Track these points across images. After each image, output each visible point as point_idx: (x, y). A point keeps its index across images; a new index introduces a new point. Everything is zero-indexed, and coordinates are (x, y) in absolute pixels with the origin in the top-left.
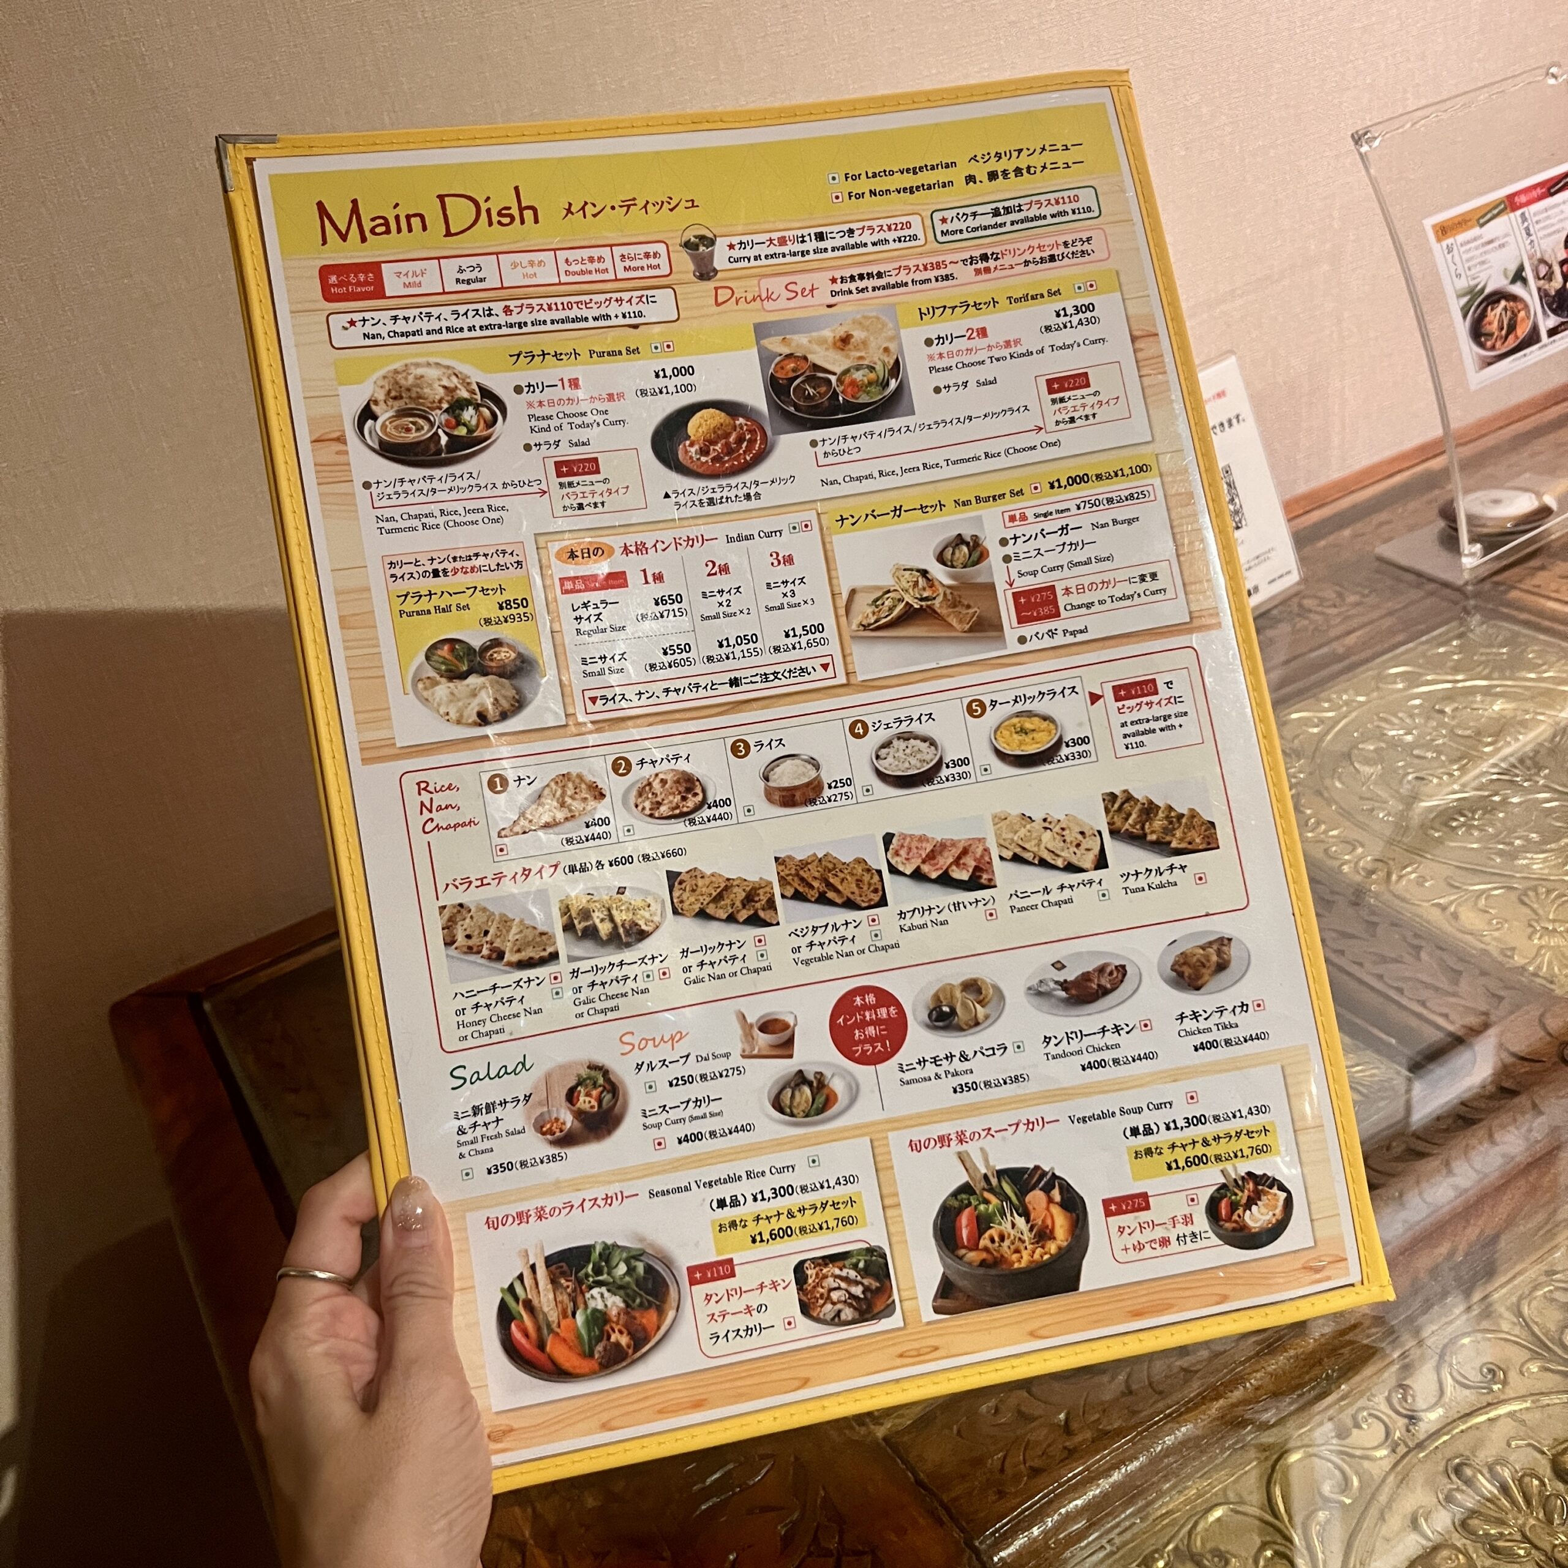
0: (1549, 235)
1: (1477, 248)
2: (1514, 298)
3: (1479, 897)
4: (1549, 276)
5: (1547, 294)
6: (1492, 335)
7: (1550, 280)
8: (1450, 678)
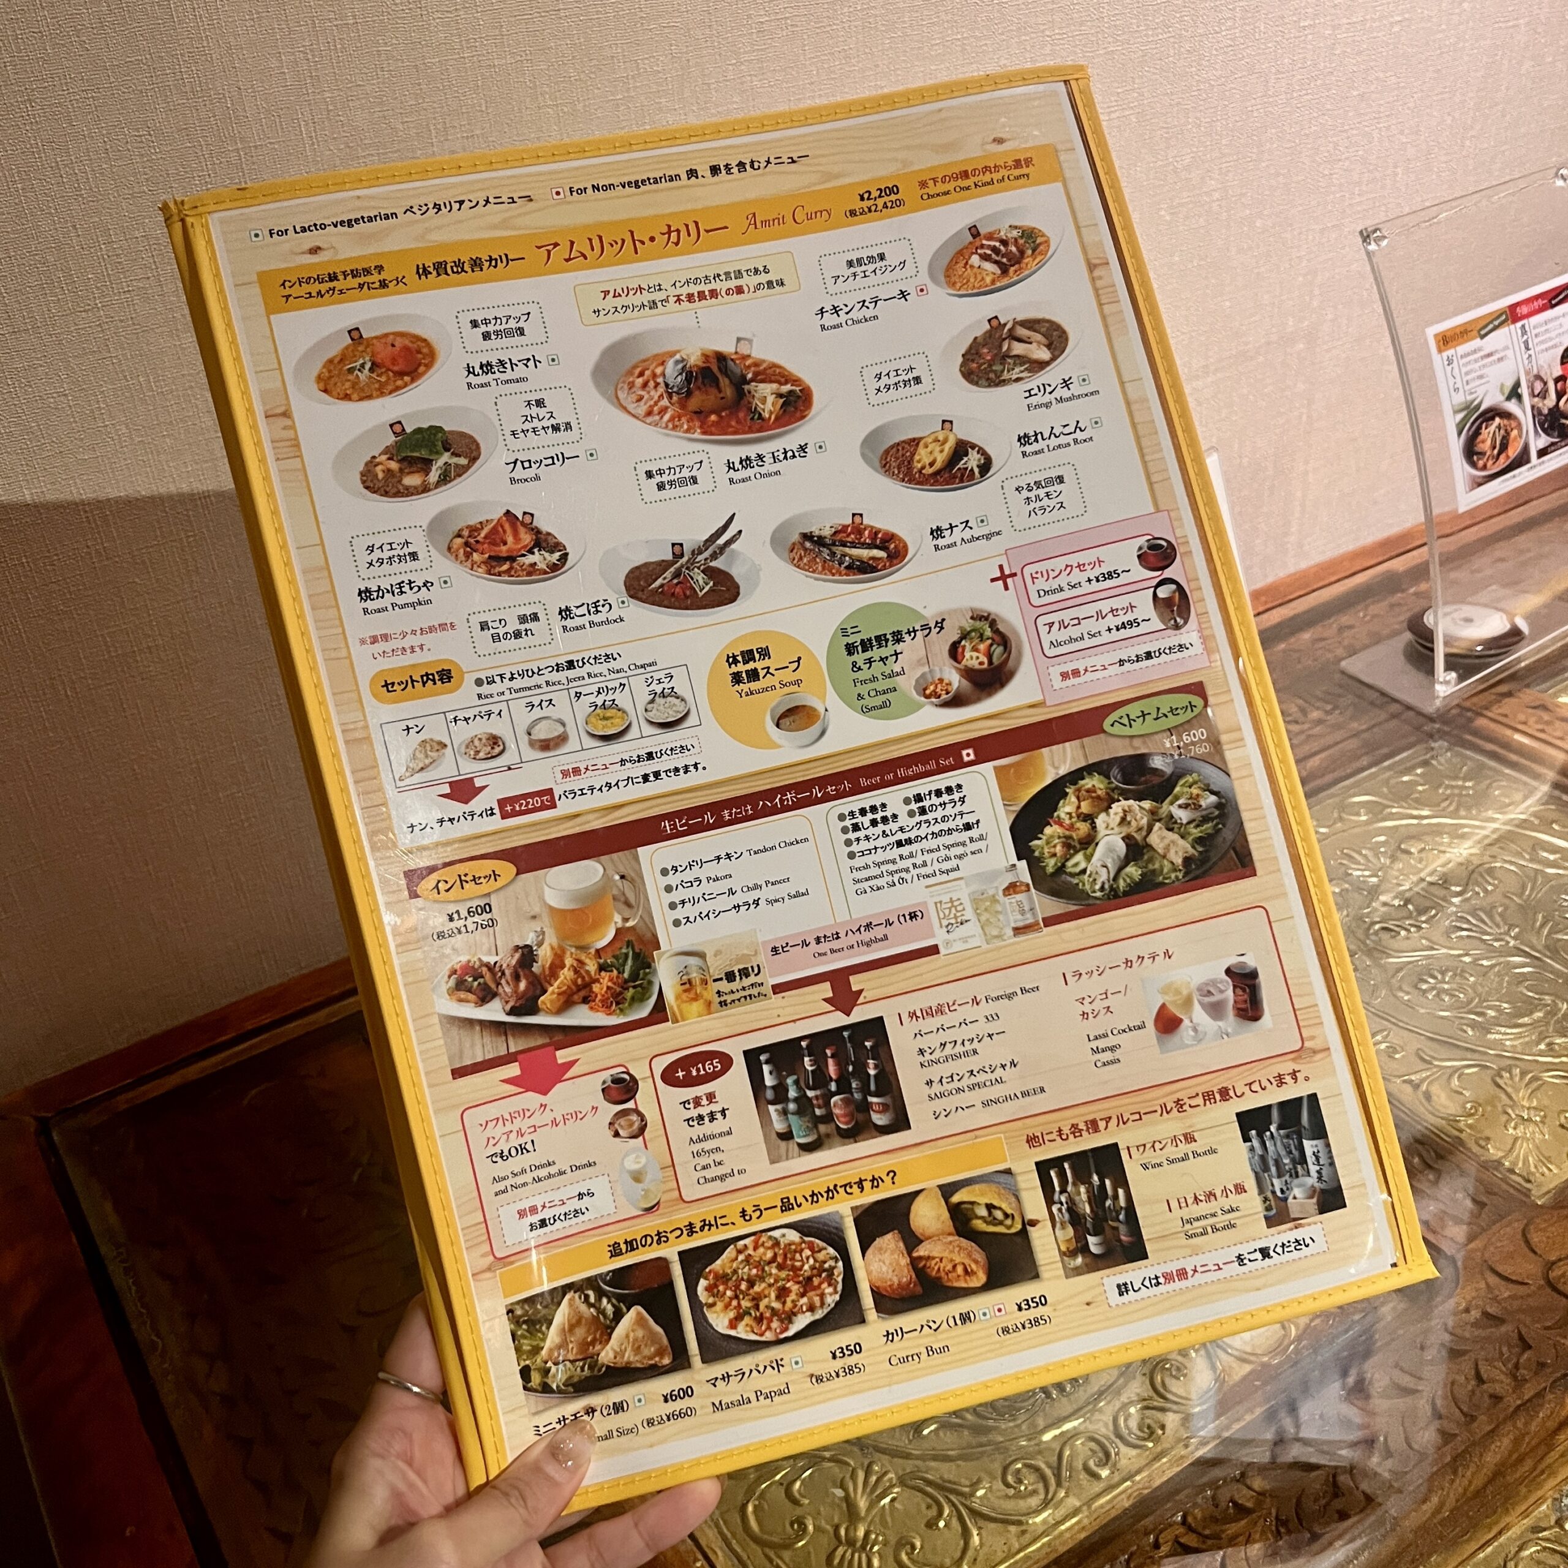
0: (1546, 350)
1: (1476, 361)
2: (1507, 415)
3: (1451, 1076)
4: (1543, 394)
5: (1540, 413)
6: (1483, 454)
7: (1545, 398)
8: (1415, 812)
